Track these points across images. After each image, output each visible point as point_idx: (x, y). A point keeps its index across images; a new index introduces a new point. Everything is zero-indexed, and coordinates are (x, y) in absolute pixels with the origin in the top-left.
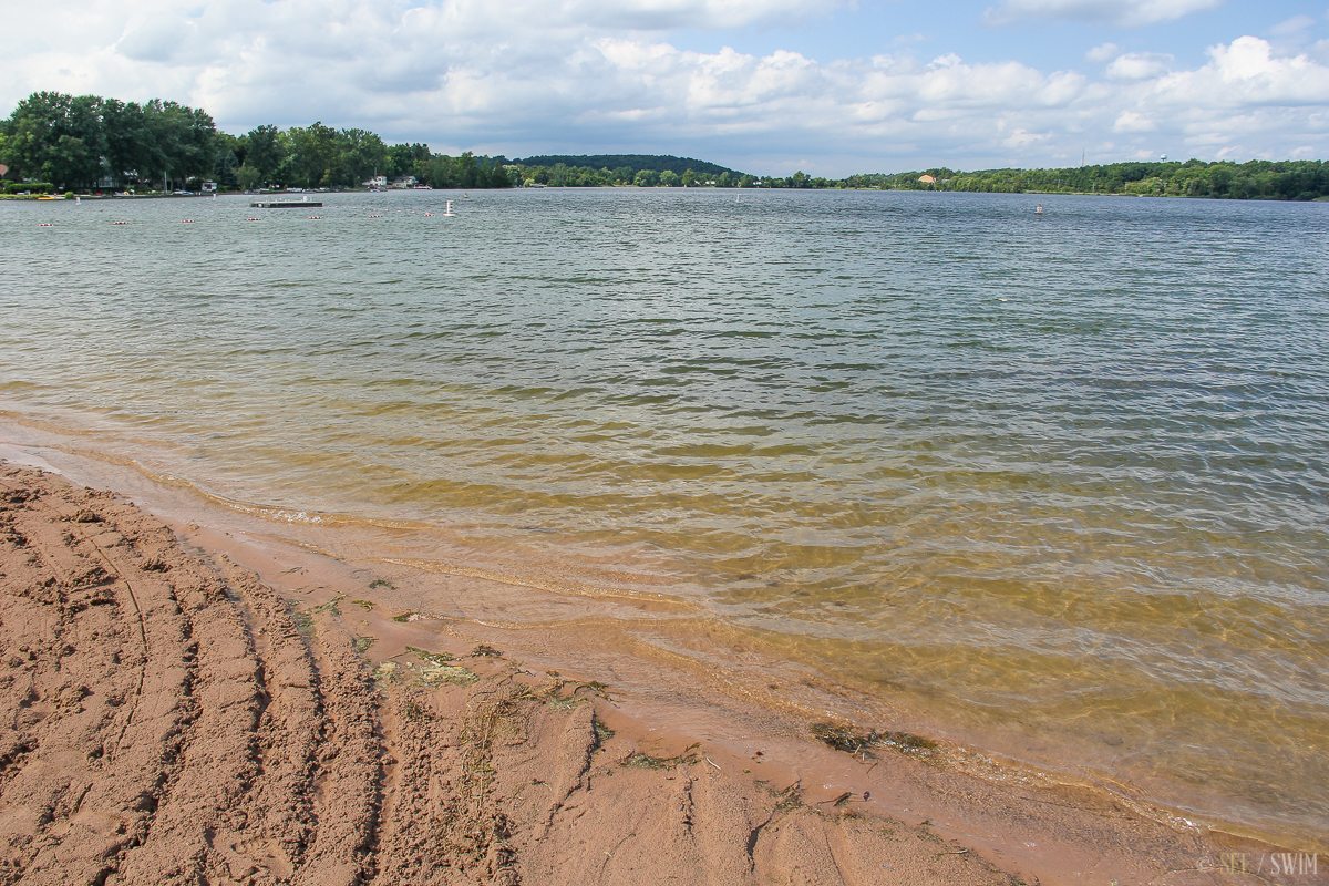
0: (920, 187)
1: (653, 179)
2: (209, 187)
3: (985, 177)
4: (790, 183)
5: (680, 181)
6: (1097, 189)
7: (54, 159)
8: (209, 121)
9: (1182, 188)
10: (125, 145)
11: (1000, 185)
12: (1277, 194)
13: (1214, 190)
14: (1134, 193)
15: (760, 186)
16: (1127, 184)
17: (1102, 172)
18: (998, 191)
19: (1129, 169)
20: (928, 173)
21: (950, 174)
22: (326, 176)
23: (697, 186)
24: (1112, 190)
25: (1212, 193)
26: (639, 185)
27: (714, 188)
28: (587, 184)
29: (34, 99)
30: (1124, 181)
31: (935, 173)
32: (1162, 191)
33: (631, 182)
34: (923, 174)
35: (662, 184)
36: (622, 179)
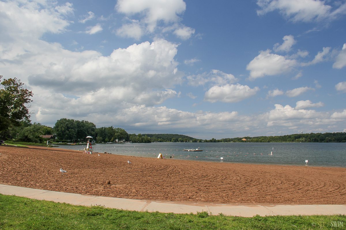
0: (243, 141)
1: (176, 140)
2: (94, 142)
3: (259, 139)
4: (211, 141)
5: (183, 140)
6: (289, 141)
7: (68, 135)
8: (95, 126)
9: (311, 140)
10: (80, 131)
11: (264, 141)
12: (336, 141)
13: (320, 140)
14: (299, 141)
15: (203, 142)
16: (297, 139)
17: (290, 137)
18: (263, 142)
19: (296, 136)
20: (244, 138)
21: (250, 138)
22: (112, 139)
23: (188, 142)
24: (293, 141)
25: (319, 141)
26: (173, 142)
27: (192, 142)
28: (160, 141)
29: (62, 120)
30: (296, 139)
31: (246, 138)
32: (306, 141)
33: (171, 141)
34: (243, 138)
35: (178, 141)
36: (169, 140)
